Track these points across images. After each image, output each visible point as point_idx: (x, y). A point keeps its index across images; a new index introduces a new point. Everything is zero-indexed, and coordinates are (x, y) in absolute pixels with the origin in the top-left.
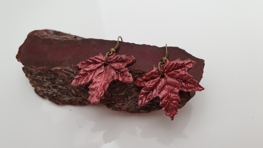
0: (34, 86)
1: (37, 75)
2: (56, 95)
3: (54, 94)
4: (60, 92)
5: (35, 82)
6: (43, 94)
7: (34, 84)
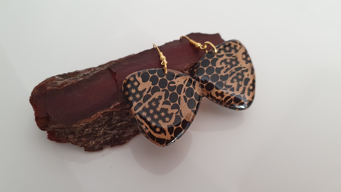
0: (83, 144)
1: (83, 131)
2: (118, 135)
3: (115, 137)
4: (121, 130)
6: (100, 145)
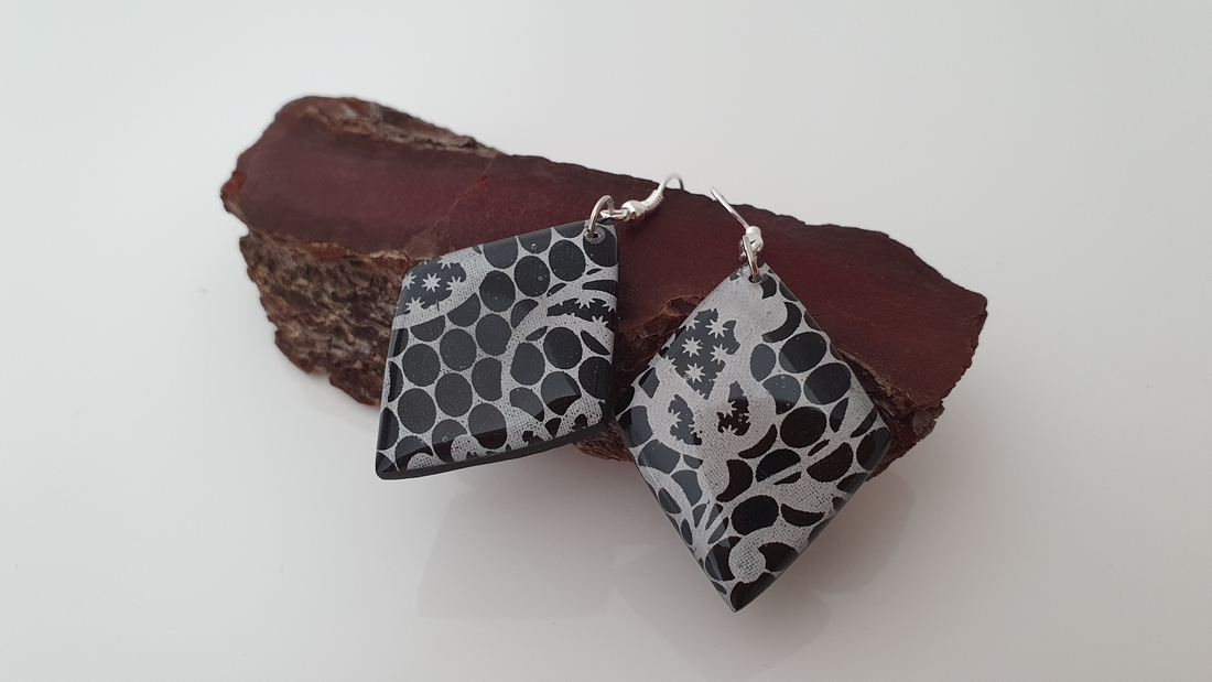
0: (277, 318)
1: (294, 277)
2: (365, 365)
3: (355, 362)
4: (382, 356)
5: (283, 302)
6: (311, 354)
7: (280, 309)
